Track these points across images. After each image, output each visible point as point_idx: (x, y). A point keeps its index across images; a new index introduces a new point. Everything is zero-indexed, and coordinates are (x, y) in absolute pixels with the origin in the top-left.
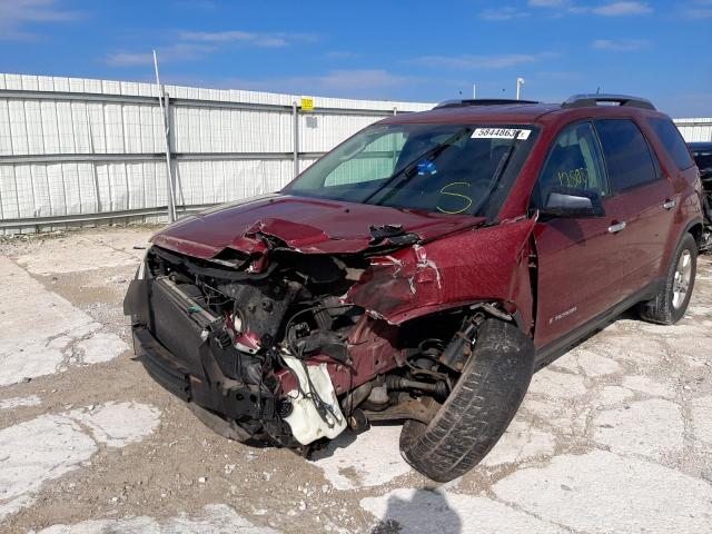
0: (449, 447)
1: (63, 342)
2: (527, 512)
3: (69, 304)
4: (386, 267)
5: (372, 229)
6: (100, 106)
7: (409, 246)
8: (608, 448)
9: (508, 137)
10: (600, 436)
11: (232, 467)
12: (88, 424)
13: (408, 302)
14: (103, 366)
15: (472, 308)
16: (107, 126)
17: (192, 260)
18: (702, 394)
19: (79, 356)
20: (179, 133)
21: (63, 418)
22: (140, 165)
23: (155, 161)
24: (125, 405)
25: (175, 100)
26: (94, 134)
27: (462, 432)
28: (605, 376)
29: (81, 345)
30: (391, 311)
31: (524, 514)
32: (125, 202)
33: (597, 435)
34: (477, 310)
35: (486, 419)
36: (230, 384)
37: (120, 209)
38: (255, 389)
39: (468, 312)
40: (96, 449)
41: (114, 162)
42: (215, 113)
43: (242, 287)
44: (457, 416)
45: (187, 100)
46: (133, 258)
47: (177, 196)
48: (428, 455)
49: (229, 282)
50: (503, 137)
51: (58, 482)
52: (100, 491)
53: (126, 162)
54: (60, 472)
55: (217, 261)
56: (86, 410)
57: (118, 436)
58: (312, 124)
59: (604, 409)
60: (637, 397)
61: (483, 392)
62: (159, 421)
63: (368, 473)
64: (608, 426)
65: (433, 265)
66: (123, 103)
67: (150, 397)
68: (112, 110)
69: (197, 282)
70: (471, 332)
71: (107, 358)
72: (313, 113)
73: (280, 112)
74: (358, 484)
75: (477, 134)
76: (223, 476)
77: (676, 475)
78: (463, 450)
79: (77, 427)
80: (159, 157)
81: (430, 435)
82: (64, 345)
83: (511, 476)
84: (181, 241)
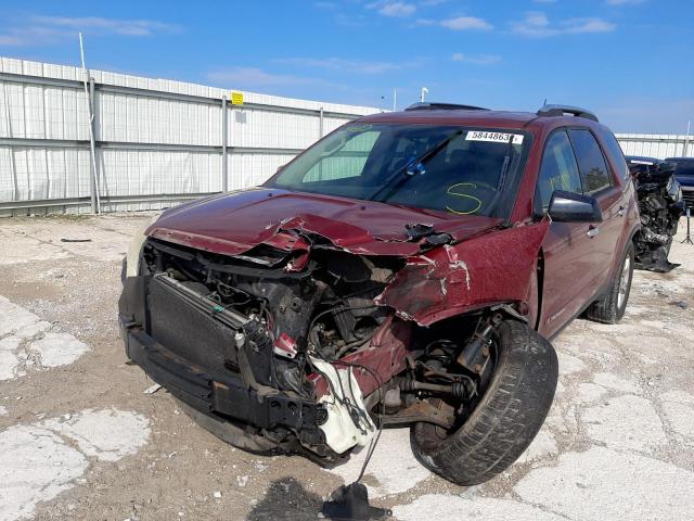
0: (486, 450)
1: (13, 343)
2: (556, 513)
3: (7, 300)
4: (421, 268)
5: (407, 227)
6: (20, 87)
7: (440, 246)
8: (605, 445)
9: (503, 141)
10: (593, 432)
11: (245, 478)
12: (70, 435)
13: (438, 303)
14: (65, 369)
15: (493, 309)
16: (27, 110)
17: (206, 255)
18: (665, 390)
19: (37, 357)
20: (104, 121)
21: (37, 428)
22: (61, 153)
23: (78, 149)
24: (105, 413)
25: (101, 85)
26: (13, 118)
27: (500, 435)
28: (575, 374)
29: (34, 346)
30: (422, 313)
31: (553, 515)
32: (45, 191)
33: (590, 432)
34: (497, 311)
35: (524, 421)
36: (265, 391)
37: (39, 198)
38: (292, 396)
39: (488, 313)
40: (87, 464)
41: (34, 147)
42: (142, 101)
43: (274, 286)
44: (495, 420)
45: (114, 87)
46: (64, 251)
47: (101, 186)
48: (461, 459)
49: (257, 280)
50: (498, 140)
51: (53, 503)
52: (106, 512)
53: (46, 148)
54: (52, 493)
55: (244, 257)
56: (63, 420)
57: (107, 448)
58: (241, 119)
59: (587, 406)
60: (612, 394)
61: (520, 394)
62: (149, 430)
63: (390, 480)
64: (597, 423)
65: (463, 266)
66: (44, 86)
67: (130, 403)
68: (33, 92)
69: (209, 281)
70: (488, 334)
71: (68, 361)
72: (242, 108)
73: (210, 104)
74: (382, 492)
75: (471, 136)
76: (237, 489)
77: (672, 469)
78: (500, 453)
79: (56, 438)
80: (83, 144)
81: (465, 439)
82: (15, 346)
83: (528, 476)
84: (191, 235)
